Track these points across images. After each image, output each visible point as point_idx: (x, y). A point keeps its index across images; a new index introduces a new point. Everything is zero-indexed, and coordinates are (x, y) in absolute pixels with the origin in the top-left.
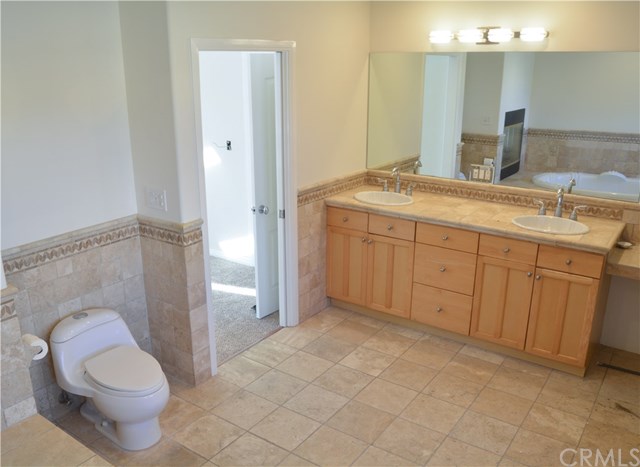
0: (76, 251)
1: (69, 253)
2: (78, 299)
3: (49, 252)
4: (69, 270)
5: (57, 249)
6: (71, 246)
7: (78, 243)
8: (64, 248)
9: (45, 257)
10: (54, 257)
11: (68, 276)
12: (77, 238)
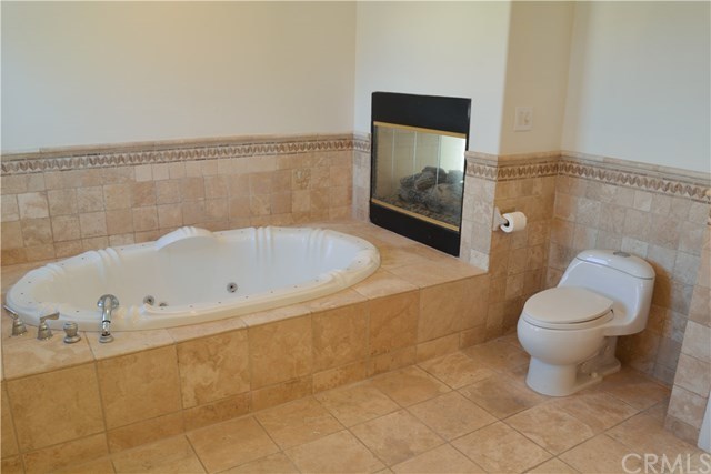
0: (660, 190)
1: (652, 188)
2: (645, 245)
3: (633, 176)
4: (646, 207)
5: (640, 177)
6: (657, 181)
7: (666, 182)
8: (649, 179)
9: (626, 179)
10: (635, 185)
11: (643, 213)
12: (665, 176)
